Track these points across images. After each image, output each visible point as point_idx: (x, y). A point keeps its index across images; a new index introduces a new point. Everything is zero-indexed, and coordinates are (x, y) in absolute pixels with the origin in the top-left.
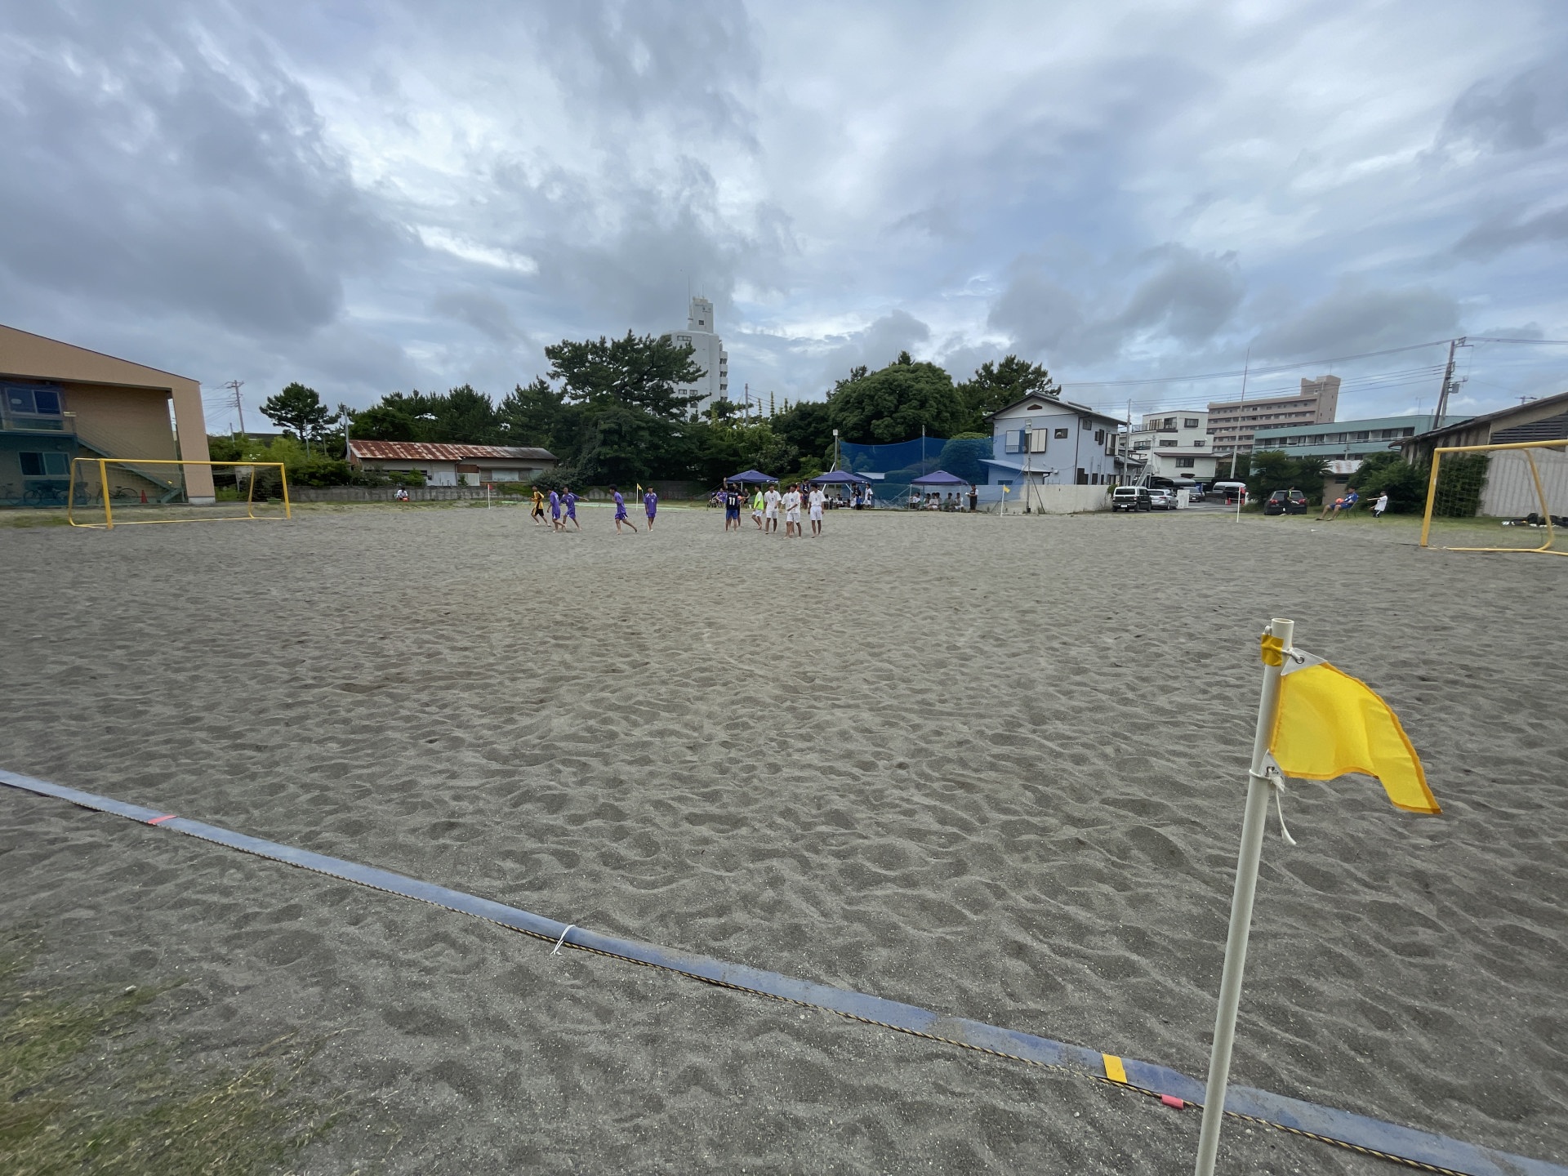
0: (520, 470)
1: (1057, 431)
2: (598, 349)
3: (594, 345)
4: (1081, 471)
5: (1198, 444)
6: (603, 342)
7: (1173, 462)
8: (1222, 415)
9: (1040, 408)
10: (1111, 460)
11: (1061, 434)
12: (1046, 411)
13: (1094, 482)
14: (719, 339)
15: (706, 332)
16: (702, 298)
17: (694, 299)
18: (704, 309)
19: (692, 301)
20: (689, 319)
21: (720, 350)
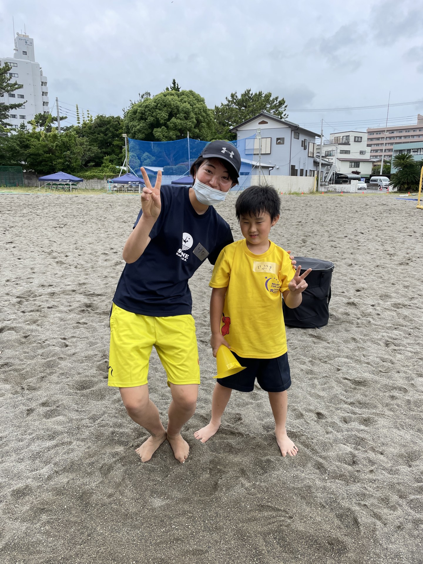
1: (278, 139)
4: (293, 167)
5: (362, 153)
7: (348, 164)
8: (375, 136)
9: (267, 123)
10: (312, 160)
11: (280, 141)
12: (271, 125)
13: (302, 175)
14: (40, 67)
15: (29, 61)
16: (24, 34)
17: (18, 34)
18: (26, 42)
19: (16, 36)
20: (14, 50)
21: (41, 75)
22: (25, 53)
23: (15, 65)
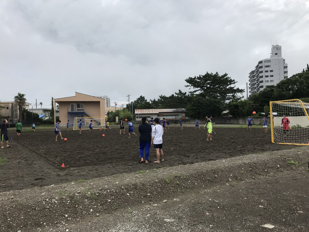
0: (175, 115)
2: (199, 78)
3: (197, 77)
6: (200, 75)
14: (284, 59)
15: (277, 58)
16: (276, 45)
17: (273, 46)
18: (277, 49)
19: (272, 47)
20: (271, 54)
21: (284, 63)
22: (276, 54)
23: (270, 61)
